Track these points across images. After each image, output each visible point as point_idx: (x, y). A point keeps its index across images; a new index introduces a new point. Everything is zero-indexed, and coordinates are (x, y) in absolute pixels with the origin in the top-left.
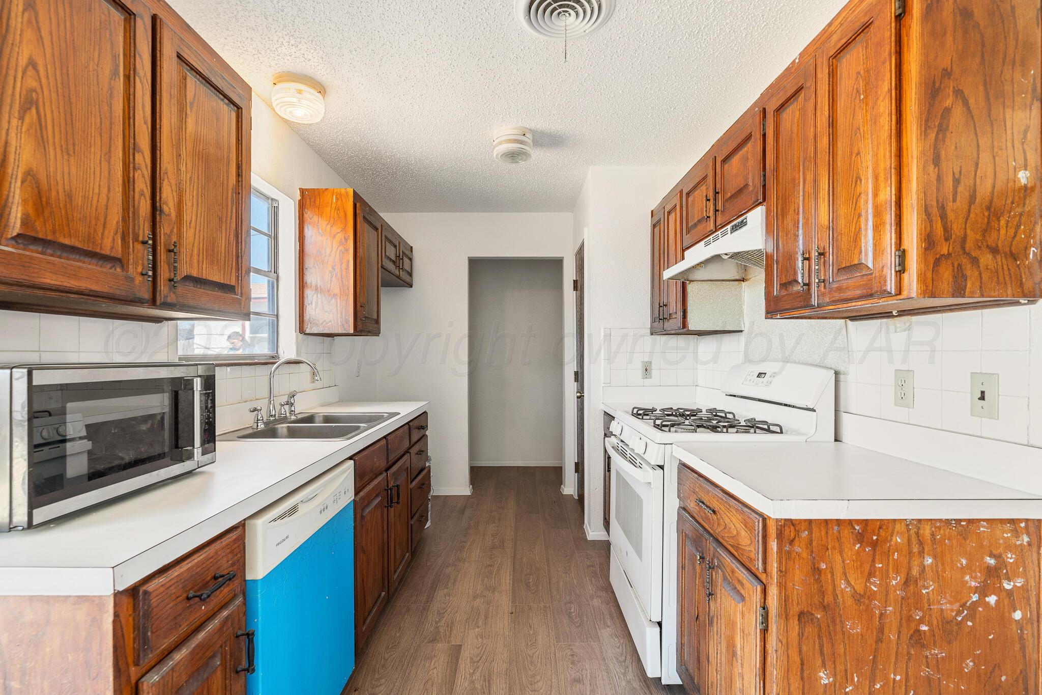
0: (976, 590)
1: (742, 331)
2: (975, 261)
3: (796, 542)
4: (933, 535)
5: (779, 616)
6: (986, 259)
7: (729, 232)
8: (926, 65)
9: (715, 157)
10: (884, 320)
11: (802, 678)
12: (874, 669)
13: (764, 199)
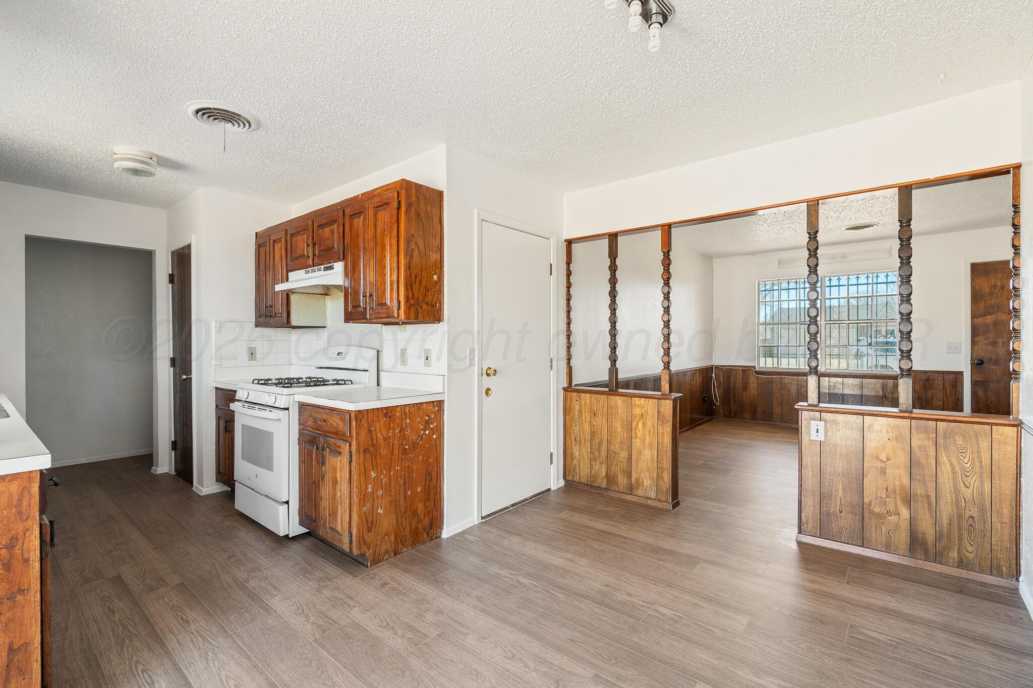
0: (422, 430)
1: (325, 327)
2: (421, 307)
3: (362, 420)
4: (409, 411)
5: (356, 452)
6: (425, 306)
7: (323, 269)
8: (407, 231)
9: (313, 221)
10: (397, 326)
11: (365, 477)
12: (390, 467)
13: (344, 259)
